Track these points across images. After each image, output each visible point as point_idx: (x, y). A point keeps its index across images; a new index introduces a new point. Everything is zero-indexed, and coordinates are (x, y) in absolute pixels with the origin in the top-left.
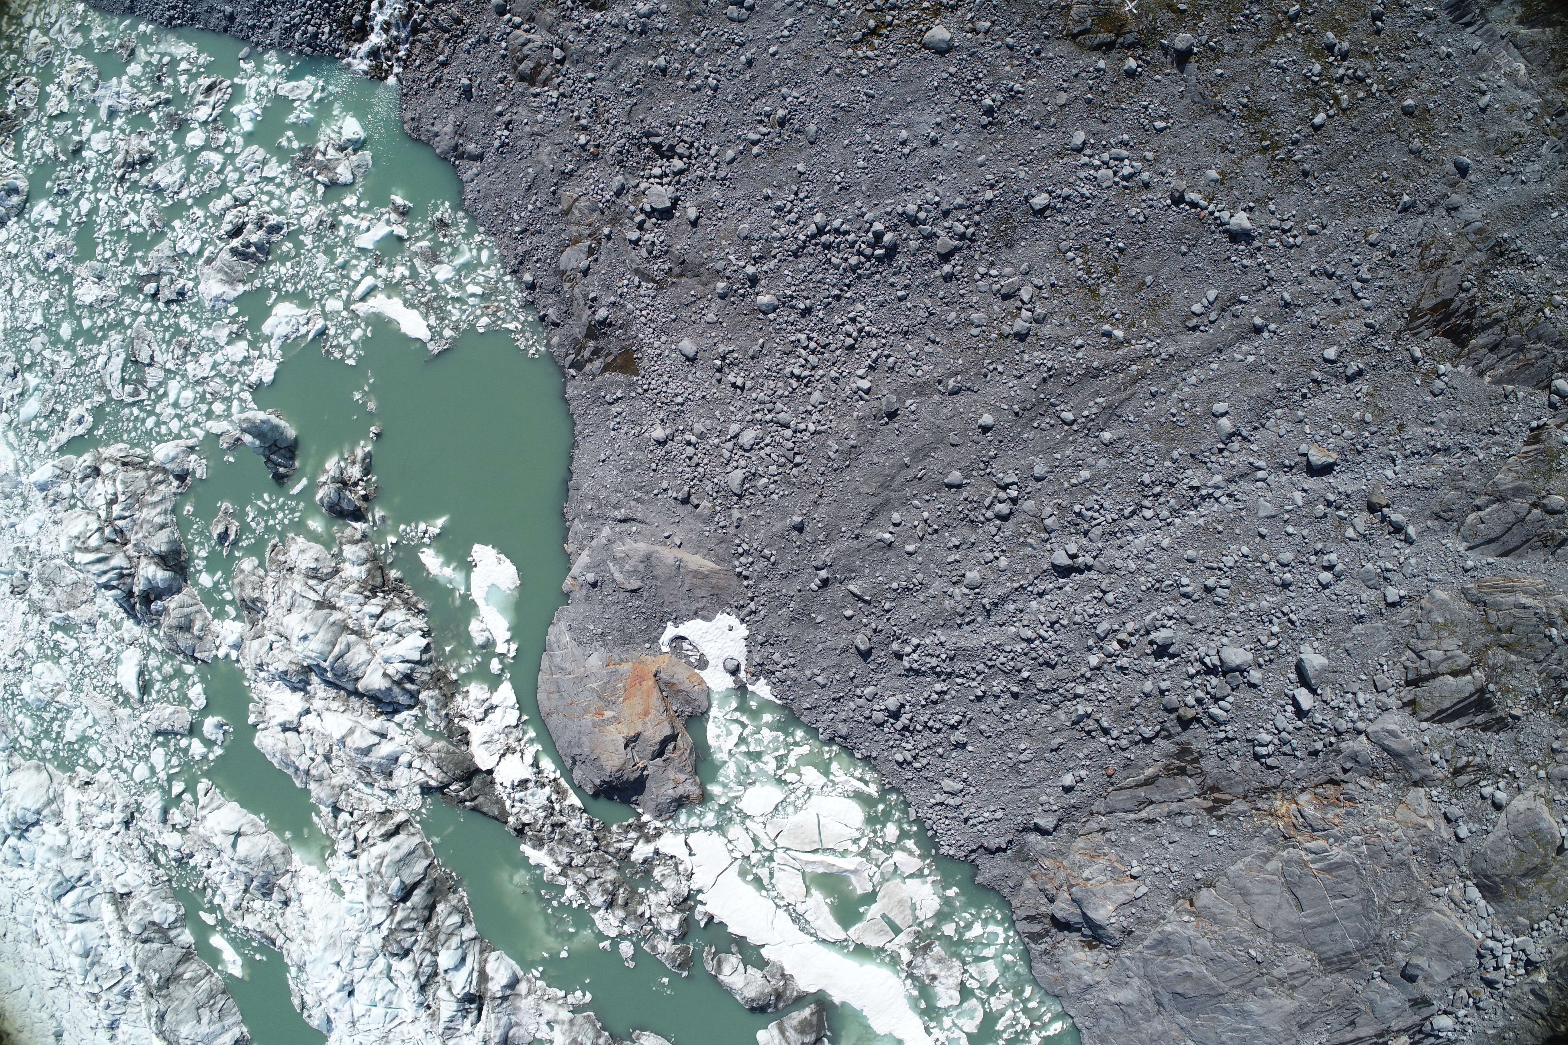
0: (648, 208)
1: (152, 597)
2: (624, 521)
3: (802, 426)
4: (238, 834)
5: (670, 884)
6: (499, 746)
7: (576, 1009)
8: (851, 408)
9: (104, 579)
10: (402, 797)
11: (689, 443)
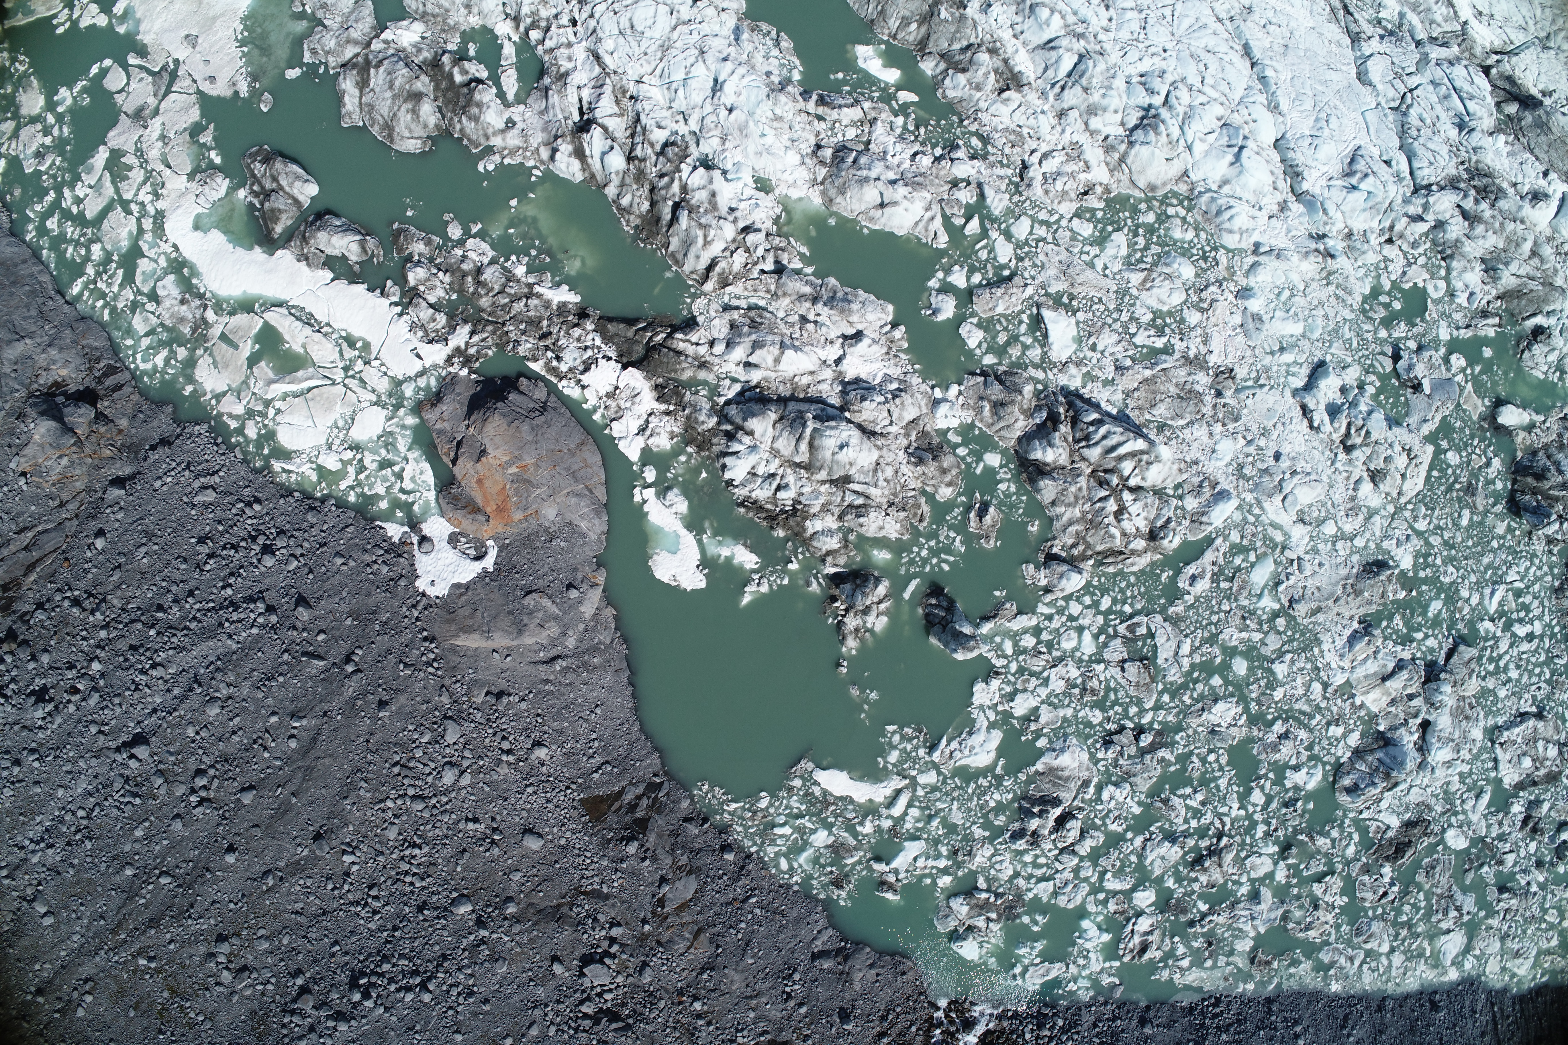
0: (607, 961)
1: (1049, 423)
2: (554, 659)
3: (399, 802)
4: (882, 205)
5: (426, 313)
6: (623, 395)
7: (489, 150)
8: (356, 832)
9: (1103, 430)
10: (715, 306)
11: (509, 752)
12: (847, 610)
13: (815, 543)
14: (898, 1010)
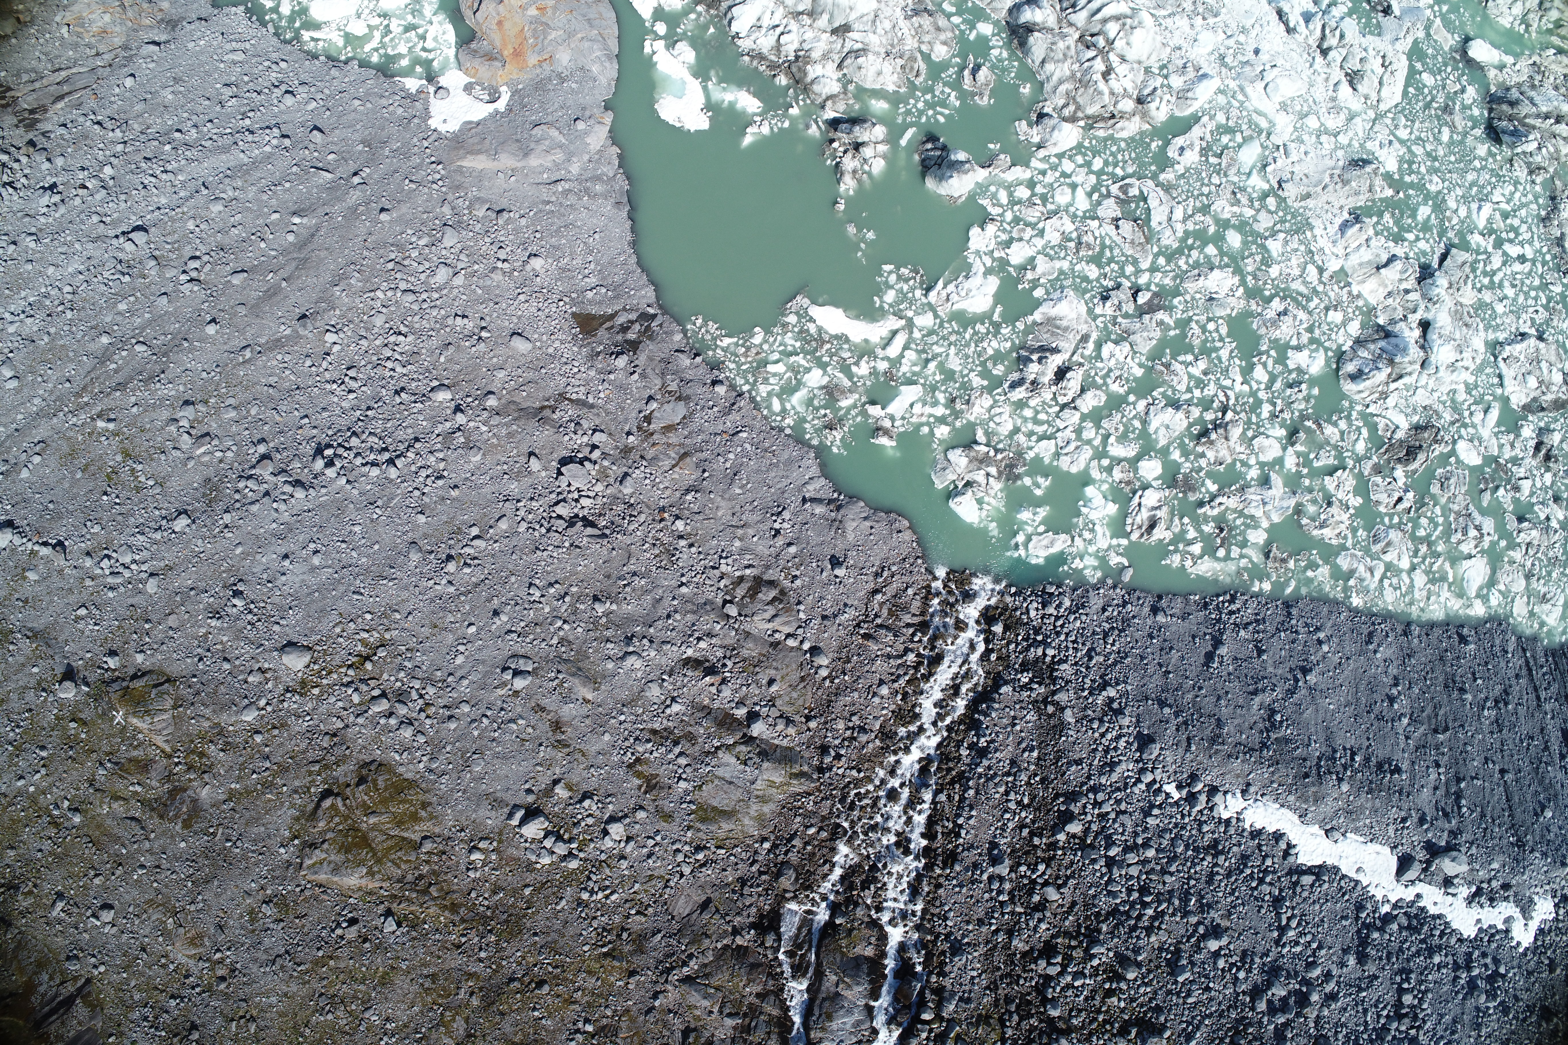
0: (589, 465)
2: (557, 181)
3: (390, 294)
8: (342, 317)
11: (505, 261)
12: (845, 152)
13: (816, 88)
14: (894, 568)
